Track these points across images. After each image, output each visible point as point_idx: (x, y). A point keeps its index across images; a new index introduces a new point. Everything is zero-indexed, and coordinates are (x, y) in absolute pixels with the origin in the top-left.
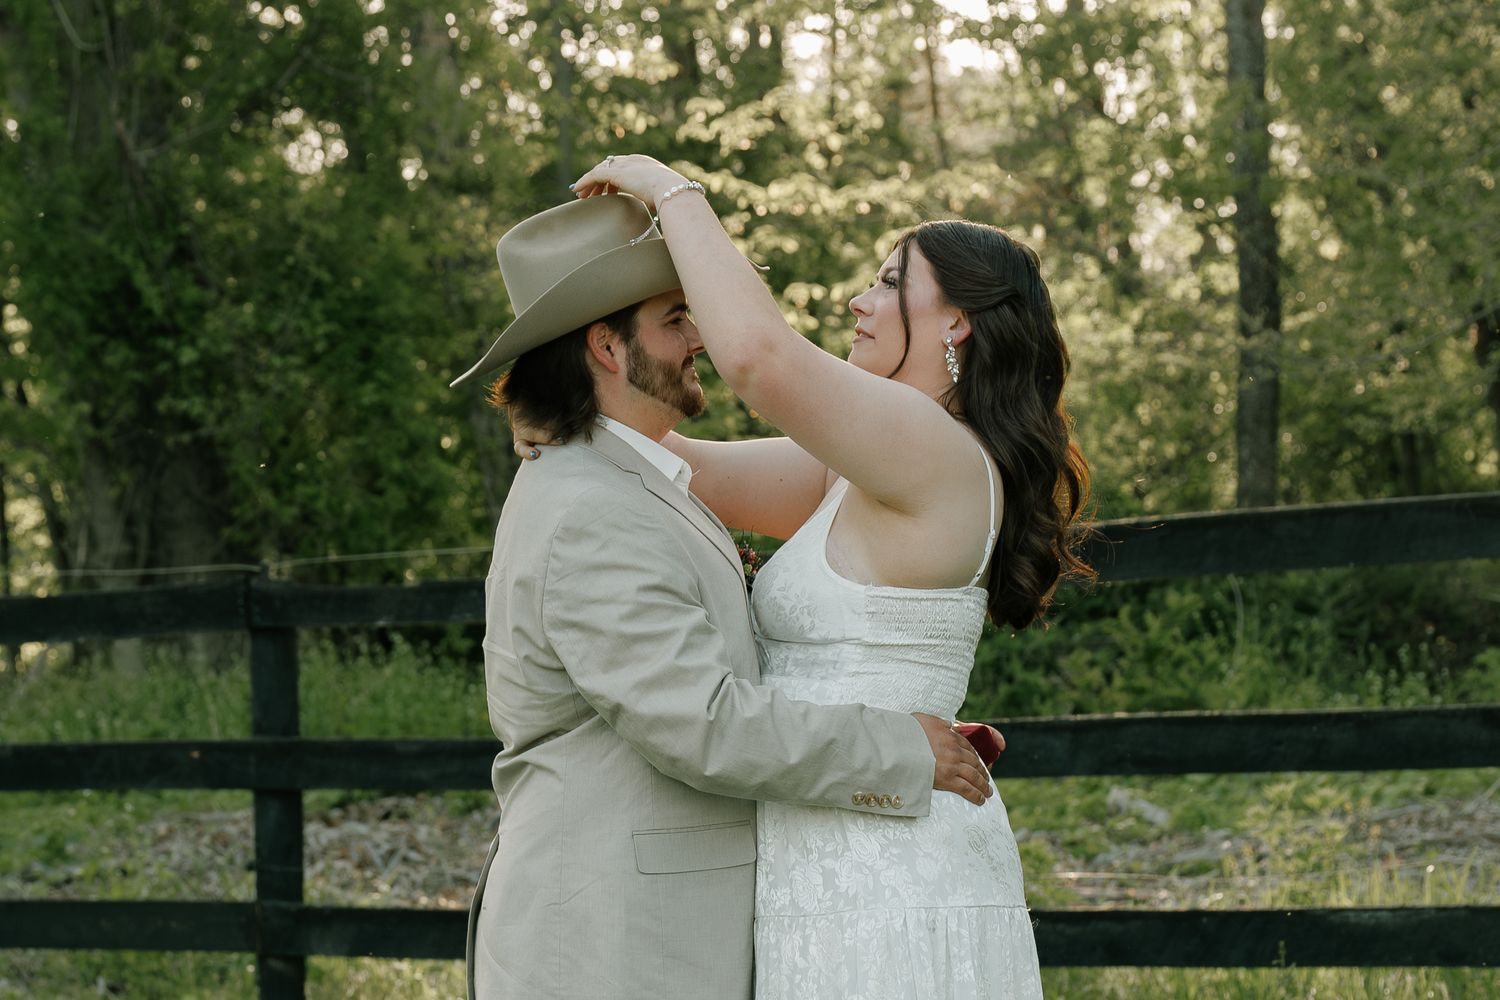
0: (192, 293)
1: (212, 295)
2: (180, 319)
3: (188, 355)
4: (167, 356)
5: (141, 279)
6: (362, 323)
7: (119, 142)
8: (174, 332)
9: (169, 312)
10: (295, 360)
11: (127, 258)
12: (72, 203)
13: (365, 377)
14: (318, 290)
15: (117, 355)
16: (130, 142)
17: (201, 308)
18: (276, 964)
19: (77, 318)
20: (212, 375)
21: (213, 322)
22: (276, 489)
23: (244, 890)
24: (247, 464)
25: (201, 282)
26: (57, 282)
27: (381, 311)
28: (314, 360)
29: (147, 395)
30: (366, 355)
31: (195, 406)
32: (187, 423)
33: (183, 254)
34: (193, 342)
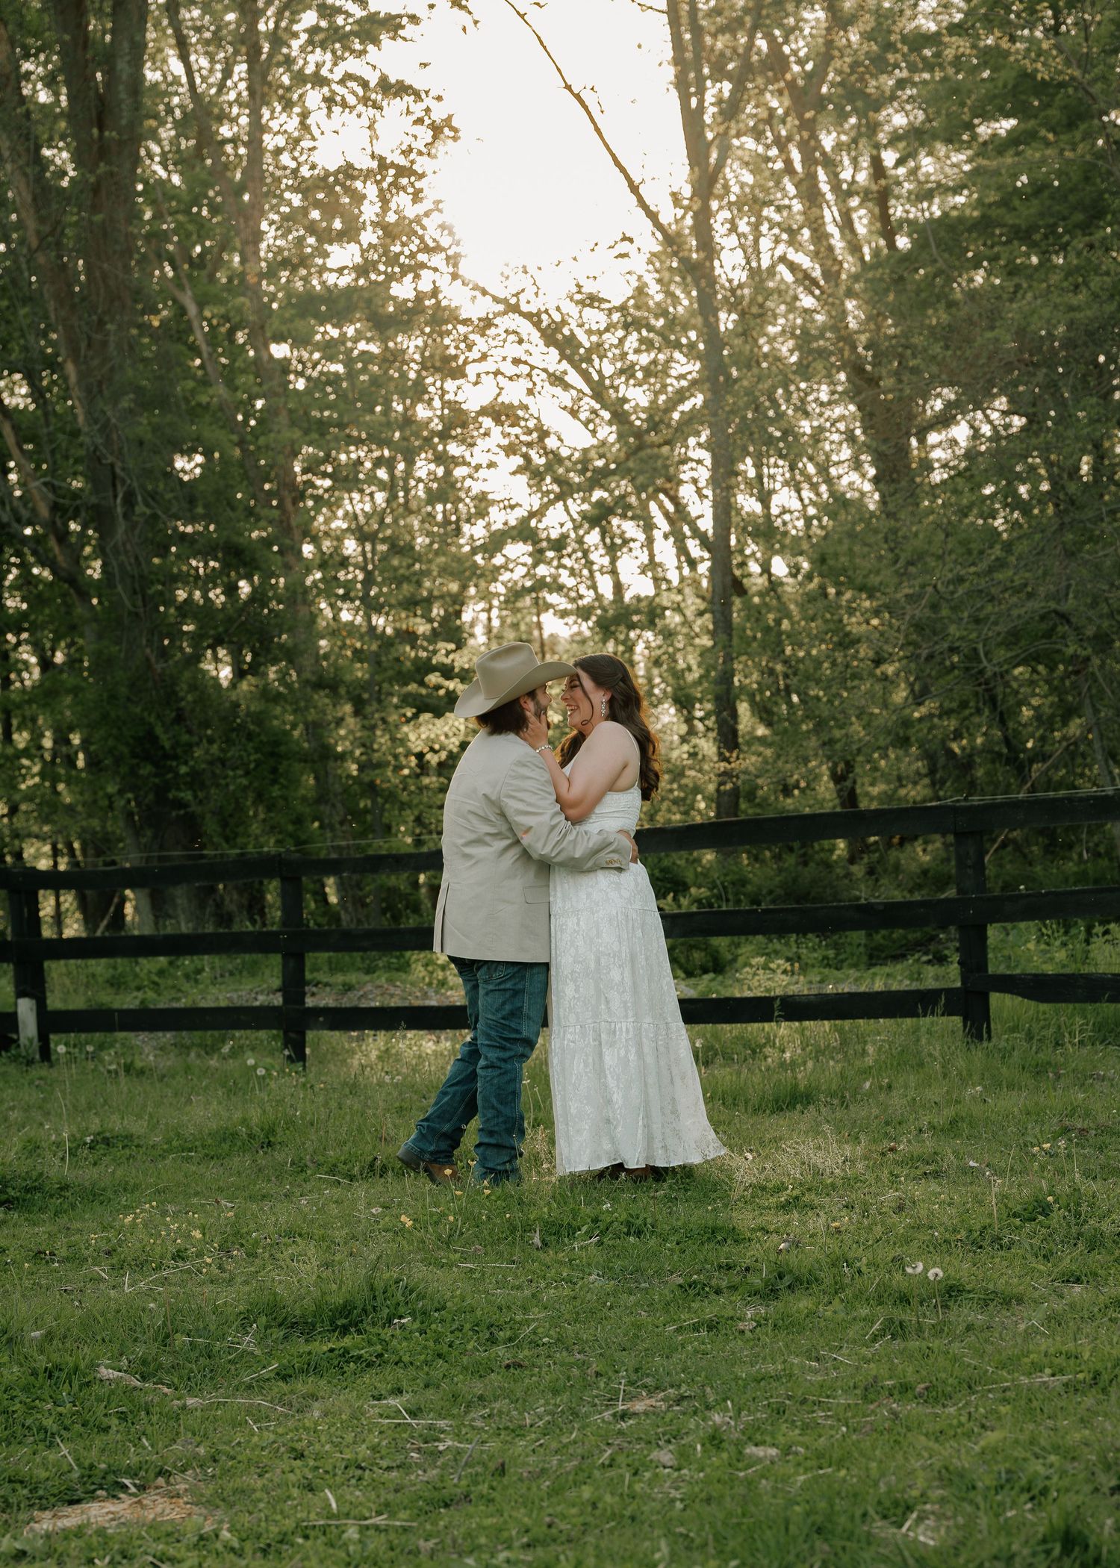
0: (185, 738)
1: (195, 739)
2: (179, 751)
3: (183, 770)
4: (171, 769)
5: (159, 730)
6: (272, 754)
7: (148, 660)
8: (176, 757)
9: (173, 748)
10: (240, 772)
11: (152, 719)
12: (123, 690)
13: (274, 782)
14: (250, 737)
15: (146, 770)
16: (153, 659)
17: (190, 746)
18: (292, 1035)
19: (125, 750)
20: (195, 780)
21: (198, 753)
22: (227, 840)
23: (278, 1000)
24: (211, 826)
25: (189, 732)
26: (115, 731)
27: (283, 749)
28: (247, 773)
29: (161, 792)
30: (274, 771)
31: (187, 796)
32: (180, 804)
33: (180, 718)
34: (186, 763)
